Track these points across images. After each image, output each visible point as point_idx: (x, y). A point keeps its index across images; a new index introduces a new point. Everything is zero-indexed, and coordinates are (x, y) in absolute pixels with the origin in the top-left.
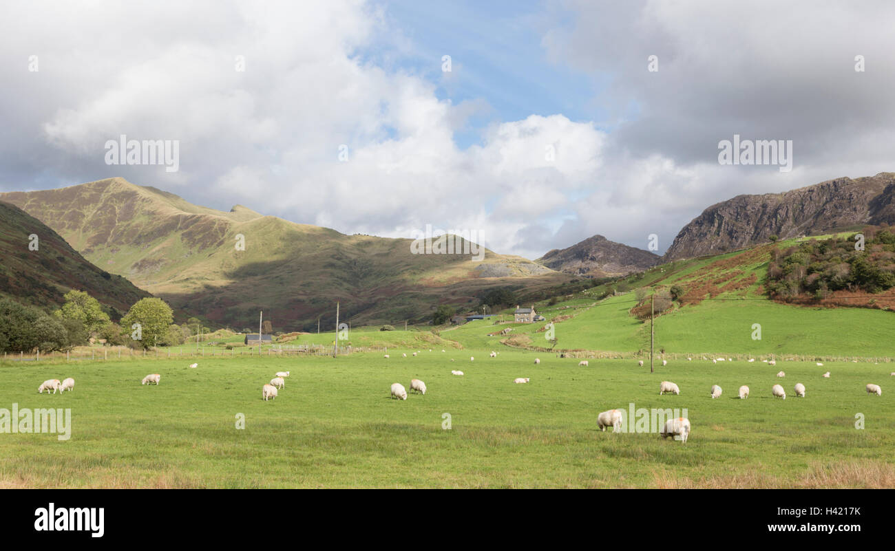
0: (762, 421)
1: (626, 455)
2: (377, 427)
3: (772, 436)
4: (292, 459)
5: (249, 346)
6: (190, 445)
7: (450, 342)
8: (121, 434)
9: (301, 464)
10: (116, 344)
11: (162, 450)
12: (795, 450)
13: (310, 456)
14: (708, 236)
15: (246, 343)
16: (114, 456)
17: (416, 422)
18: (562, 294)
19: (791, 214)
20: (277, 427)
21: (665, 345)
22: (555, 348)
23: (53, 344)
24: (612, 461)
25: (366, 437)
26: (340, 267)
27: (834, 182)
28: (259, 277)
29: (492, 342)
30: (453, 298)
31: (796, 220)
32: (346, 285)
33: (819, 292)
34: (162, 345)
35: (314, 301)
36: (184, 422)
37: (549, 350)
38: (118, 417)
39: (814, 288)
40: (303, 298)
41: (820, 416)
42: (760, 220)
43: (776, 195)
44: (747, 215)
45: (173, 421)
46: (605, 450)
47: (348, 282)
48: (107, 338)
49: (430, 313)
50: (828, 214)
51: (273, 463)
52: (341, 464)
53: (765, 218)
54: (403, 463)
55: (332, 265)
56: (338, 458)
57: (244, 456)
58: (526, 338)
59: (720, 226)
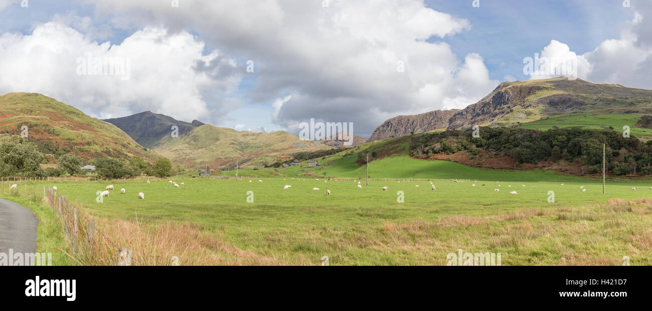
0: (414, 202)
1: (367, 216)
2: (262, 206)
3: (420, 208)
4: (232, 218)
5: (201, 176)
6: (190, 212)
7: (282, 175)
8: (162, 208)
9: (236, 220)
10: (150, 175)
11: (179, 214)
12: (431, 212)
13: (239, 217)
14: (387, 131)
15: (200, 175)
16: (162, 215)
17: (277, 204)
18: (328, 155)
19: (418, 124)
20: (222, 206)
21: (370, 175)
22: (326, 176)
23: (129, 176)
24: (362, 218)
25: (259, 210)
26: (236, 144)
27: (435, 112)
28: (204, 149)
29: (299, 174)
30: (282, 157)
31: (420, 126)
32: (239, 152)
33: (429, 154)
34: (168, 176)
35: (226, 158)
36: (185, 204)
37: (323, 177)
38: (159, 202)
39: (427, 153)
40: (222, 157)
41: (436, 200)
42: (407, 125)
43: (413, 116)
44: (402, 124)
45: (180, 203)
46: (358, 214)
47: (240, 150)
48: (147, 173)
49: (273, 163)
50: (432, 124)
51: (225, 219)
52: (252, 220)
53: (409, 125)
54: (278, 219)
55: (233, 144)
56: (251, 217)
57: (213, 217)
58: (313, 172)
59: (391, 127)
